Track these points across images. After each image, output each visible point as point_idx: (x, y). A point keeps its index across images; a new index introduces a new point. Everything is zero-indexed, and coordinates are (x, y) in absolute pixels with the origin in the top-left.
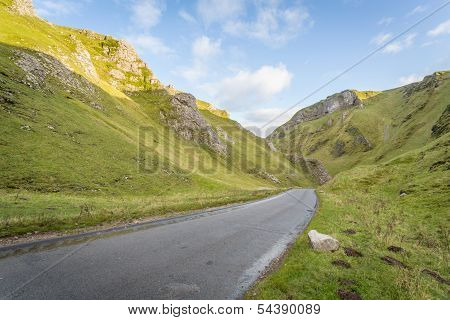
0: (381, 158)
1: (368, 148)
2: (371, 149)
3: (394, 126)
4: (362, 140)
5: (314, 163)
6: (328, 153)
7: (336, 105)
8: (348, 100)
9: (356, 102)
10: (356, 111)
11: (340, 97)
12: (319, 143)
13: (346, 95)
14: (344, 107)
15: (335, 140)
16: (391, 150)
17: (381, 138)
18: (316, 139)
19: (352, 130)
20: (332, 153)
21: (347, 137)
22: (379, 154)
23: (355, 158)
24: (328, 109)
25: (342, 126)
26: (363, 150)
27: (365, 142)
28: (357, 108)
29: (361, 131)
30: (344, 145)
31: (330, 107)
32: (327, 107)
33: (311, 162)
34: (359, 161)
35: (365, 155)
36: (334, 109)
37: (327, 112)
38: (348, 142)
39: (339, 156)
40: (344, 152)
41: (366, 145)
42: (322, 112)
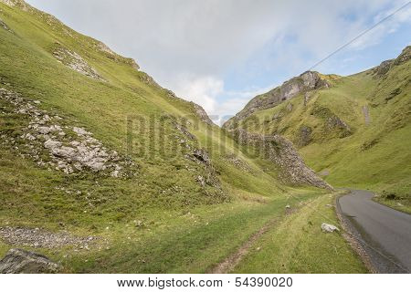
1: (346, 132)
2: (350, 133)
4: (336, 122)
7: (295, 90)
8: (309, 82)
10: (322, 92)
11: (299, 80)
13: (306, 77)
14: (304, 91)
16: (387, 132)
17: (361, 120)
21: (314, 121)
23: (329, 147)
24: (286, 95)
25: (305, 110)
26: (340, 135)
27: (341, 124)
28: (322, 89)
29: (333, 111)
30: (311, 131)
31: (288, 92)
32: (284, 92)
33: (272, 143)
34: (336, 151)
35: (343, 142)
36: (292, 94)
37: (284, 99)
38: (315, 127)
39: (305, 145)
40: (312, 140)
41: (342, 129)
42: (278, 99)
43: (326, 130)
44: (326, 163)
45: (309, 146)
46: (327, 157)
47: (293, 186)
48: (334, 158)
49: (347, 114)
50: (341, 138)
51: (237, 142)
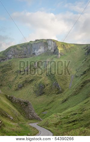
0: (65, 100)
1: (59, 92)
2: (61, 92)
3: (77, 77)
4: (56, 85)
5: (26, 104)
6: (32, 91)
7: (41, 50)
8: (51, 48)
9: (55, 52)
10: (55, 60)
12: (26, 81)
13: (50, 43)
14: (47, 53)
15: (39, 82)
16: (71, 96)
17: (68, 85)
19: (51, 76)
20: (35, 92)
22: (65, 98)
23: (51, 98)
24: (36, 52)
27: (58, 87)
28: (56, 57)
29: (56, 77)
30: (45, 87)
31: (37, 50)
32: (35, 49)
33: (25, 103)
34: (53, 101)
35: (57, 97)
36: (40, 52)
37: (34, 54)
38: (47, 85)
39: (41, 95)
40: (44, 93)
41: (58, 89)
42: (30, 53)
43: (51, 89)
44: (47, 108)
45: (42, 96)
47: (29, 119)
48: (51, 105)
49: (63, 80)
50: (57, 94)
51: (11, 101)
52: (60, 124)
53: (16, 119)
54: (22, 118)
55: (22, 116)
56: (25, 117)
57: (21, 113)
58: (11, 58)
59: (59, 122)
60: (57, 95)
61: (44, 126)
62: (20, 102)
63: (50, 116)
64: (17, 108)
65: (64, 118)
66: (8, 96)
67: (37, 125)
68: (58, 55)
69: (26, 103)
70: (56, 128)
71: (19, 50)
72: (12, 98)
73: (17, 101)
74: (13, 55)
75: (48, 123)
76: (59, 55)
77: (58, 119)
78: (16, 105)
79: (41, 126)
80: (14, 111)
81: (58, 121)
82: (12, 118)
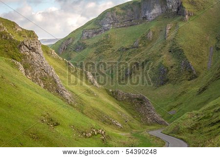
0: (204, 89)
2: (196, 77)
3: (218, 49)
4: (187, 66)
7: (157, 10)
9: (180, 11)
10: (181, 25)
14: (167, 15)
15: (157, 63)
16: (212, 81)
17: (206, 64)
18: (133, 59)
19: (176, 52)
20: (153, 80)
21: (171, 61)
22: (202, 85)
23: (180, 88)
24: (147, 14)
25: (165, 44)
26: (188, 78)
27: (190, 68)
28: (182, 20)
29: (186, 53)
30: (168, 71)
31: (150, 12)
32: (145, 10)
33: (138, 99)
34: (183, 93)
35: (189, 85)
36: (154, 14)
37: (145, 18)
38: (172, 67)
39: (163, 84)
40: (168, 80)
41: (190, 72)
42: (138, 17)
43: (179, 72)
44: (175, 104)
45: (165, 86)
46: (176, 99)
47: (148, 125)
49: (197, 57)
50: (189, 80)
51: (116, 99)
52: (198, 128)
53: (128, 126)
54: (135, 123)
55: (135, 121)
56: (141, 122)
57: (133, 115)
58: (108, 29)
59: (196, 125)
60: (189, 82)
61: (172, 133)
62: (130, 99)
63: (181, 118)
64: (126, 109)
65: (205, 118)
66: (111, 90)
67: (161, 132)
68: (184, 16)
69: (141, 100)
70: (192, 135)
71: (120, 14)
72: (117, 93)
73: (125, 98)
74: (110, 24)
75: (179, 129)
76: (187, 16)
77: (194, 120)
78: (124, 105)
79: (168, 135)
80: (122, 113)
81: (194, 124)
82: (120, 125)
